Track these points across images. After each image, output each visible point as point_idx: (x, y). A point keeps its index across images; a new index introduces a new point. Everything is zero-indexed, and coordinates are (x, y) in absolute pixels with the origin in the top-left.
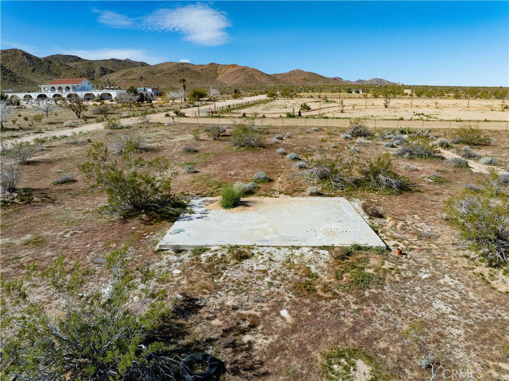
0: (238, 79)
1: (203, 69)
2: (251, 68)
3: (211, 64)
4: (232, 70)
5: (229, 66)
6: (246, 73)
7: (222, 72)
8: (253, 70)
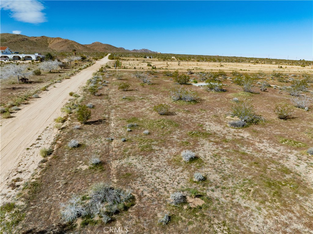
0: (63, 47)
1: (37, 40)
2: (71, 41)
3: (42, 37)
4: (58, 41)
5: (55, 39)
6: (68, 44)
7: (51, 42)
8: (72, 42)
